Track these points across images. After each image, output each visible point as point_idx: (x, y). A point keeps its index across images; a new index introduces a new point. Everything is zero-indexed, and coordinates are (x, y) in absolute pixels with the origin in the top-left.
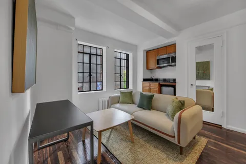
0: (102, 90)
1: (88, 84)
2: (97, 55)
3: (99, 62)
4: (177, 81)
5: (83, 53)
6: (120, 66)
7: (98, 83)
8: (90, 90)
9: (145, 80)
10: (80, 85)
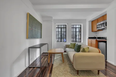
0: (66, 42)
1: (61, 39)
2: (64, 28)
3: (65, 30)
4: (107, 38)
5: (59, 28)
6: (76, 31)
7: (65, 39)
8: (61, 42)
9: (89, 38)
10: (57, 39)
